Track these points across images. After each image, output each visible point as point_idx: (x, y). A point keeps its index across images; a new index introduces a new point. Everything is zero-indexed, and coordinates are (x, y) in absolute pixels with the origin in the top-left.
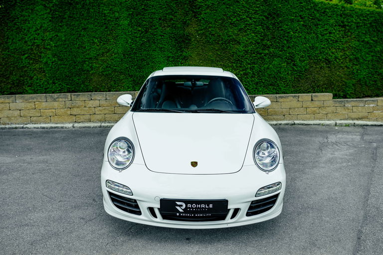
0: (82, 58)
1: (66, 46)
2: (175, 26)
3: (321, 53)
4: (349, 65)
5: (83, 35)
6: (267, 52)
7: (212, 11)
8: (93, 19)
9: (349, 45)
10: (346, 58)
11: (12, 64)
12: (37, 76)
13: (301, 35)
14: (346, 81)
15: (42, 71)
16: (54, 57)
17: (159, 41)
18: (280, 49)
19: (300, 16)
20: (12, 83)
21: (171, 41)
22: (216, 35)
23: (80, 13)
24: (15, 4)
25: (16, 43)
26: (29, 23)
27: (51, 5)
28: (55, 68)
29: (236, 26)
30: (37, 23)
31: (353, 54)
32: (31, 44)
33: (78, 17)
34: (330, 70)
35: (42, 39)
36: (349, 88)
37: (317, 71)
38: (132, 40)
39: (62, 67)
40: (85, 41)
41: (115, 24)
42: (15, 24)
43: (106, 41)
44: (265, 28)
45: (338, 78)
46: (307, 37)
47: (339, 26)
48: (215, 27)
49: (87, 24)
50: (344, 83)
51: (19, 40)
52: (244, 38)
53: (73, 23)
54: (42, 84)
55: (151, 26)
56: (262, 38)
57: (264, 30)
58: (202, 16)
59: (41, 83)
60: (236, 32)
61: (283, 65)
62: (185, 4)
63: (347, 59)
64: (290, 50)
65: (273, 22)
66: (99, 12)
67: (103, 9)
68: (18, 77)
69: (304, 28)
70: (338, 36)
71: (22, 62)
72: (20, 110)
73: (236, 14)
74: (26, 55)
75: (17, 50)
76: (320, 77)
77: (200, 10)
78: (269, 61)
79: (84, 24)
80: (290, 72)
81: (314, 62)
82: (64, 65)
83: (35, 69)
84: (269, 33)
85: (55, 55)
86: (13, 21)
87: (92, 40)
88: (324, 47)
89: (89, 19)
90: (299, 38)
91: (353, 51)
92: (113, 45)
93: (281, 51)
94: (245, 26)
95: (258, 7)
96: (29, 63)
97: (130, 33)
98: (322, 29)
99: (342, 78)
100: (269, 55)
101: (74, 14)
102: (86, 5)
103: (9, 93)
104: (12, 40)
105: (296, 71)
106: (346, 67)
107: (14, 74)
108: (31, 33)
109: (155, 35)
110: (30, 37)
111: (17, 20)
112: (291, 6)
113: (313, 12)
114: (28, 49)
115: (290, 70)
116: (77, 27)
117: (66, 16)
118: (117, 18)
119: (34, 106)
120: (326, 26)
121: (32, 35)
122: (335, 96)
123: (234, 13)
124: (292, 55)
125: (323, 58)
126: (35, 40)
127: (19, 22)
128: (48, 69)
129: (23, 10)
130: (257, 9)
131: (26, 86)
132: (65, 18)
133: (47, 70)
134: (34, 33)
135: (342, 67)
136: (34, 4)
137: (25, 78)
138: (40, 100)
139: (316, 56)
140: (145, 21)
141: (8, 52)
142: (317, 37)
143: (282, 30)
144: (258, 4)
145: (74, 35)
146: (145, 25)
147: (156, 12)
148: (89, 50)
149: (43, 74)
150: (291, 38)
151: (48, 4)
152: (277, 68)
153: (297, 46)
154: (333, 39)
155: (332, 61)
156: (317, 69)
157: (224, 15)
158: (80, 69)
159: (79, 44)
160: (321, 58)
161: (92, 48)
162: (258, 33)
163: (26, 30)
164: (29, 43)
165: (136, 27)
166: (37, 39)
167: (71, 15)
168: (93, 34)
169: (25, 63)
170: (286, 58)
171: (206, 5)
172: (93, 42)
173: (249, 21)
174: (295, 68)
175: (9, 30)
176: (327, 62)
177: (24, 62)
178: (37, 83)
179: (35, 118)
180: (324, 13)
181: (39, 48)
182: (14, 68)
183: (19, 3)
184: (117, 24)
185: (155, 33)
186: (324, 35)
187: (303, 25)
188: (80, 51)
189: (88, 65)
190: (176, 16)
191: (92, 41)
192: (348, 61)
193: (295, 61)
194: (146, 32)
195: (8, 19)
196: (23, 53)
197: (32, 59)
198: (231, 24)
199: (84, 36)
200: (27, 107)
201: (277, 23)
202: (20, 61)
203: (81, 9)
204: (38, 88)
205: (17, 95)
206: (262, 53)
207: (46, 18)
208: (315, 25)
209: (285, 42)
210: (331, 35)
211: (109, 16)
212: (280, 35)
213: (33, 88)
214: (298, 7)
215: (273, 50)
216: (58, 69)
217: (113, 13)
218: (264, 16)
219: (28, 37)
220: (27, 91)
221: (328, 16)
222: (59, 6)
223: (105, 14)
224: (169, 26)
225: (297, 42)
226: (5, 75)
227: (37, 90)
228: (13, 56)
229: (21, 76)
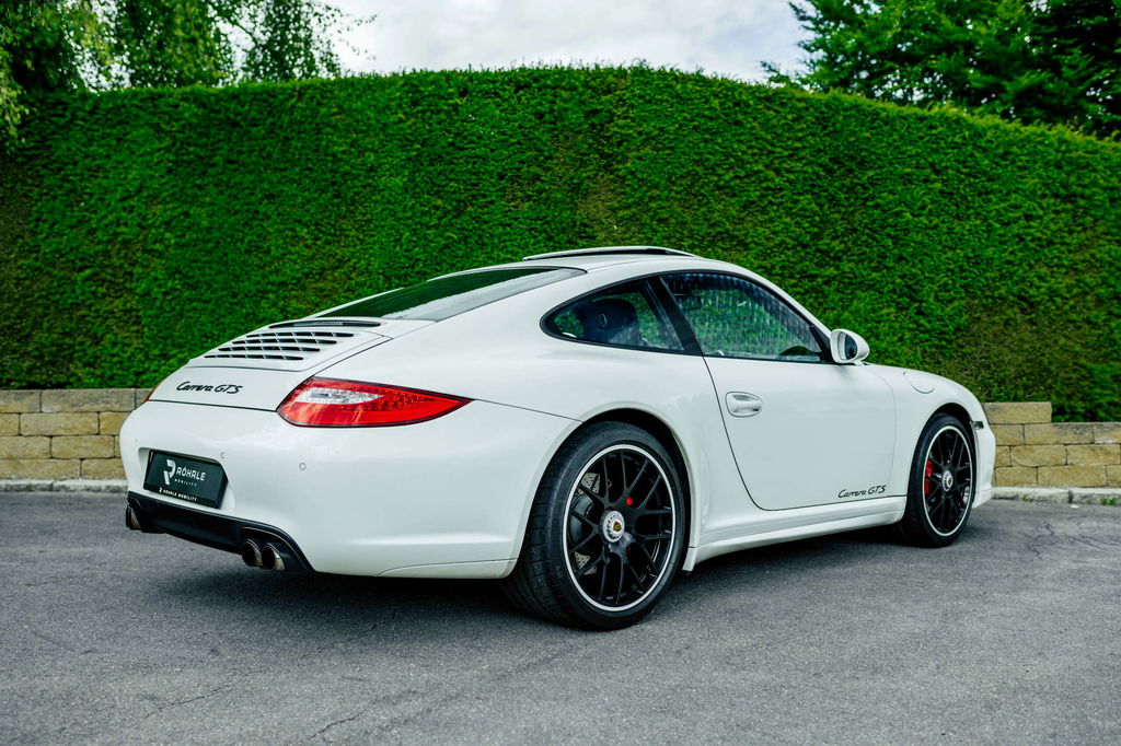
0: (258, 283)
1: (210, 245)
2: (547, 199)
3: (1002, 277)
4: (1097, 317)
5: (265, 214)
6: (831, 271)
7: (658, 150)
8: (297, 169)
9: (1093, 256)
10: (1086, 293)
11: (40, 297)
12: (116, 335)
13: (936, 221)
14: (1090, 365)
15: (131, 317)
16: (171, 276)
17: (496, 240)
18: (873, 265)
19: (932, 165)
20: (36, 353)
21: (532, 241)
22: (673, 221)
23: (263, 149)
24: (71, 122)
25: (62, 236)
26: (106, 177)
27: (176, 126)
28: (173, 309)
29: (734, 195)
30: (130, 177)
31: (1104, 282)
32: (105, 238)
33: (253, 163)
34: (1037, 332)
35: (139, 225)
36: (1103, 388)
37: (995, 335)
38: (414, 232)
39: (195, 309)
40: (270, 234)
41: (364, 187)
42: (65, 179)
43: (333, 235)
44: (823, 200)
45: (1065, 357)
46: (958, 229)
47: (1056, 196)
48: (667, 199)
49: (279, 182)
50: (1084, 372)
51: (71, 227)
52: (760, 230)
53: (237, 180)
54: (129, 358)
55: (474, 196)
56: (816, 230)
57: (821, 206)
58: (629, 165)
59: (126, 356)
60: (734, 213)
61: (885, 311)
62: (579, 133)
63: (1089, 297)
64: (905, 268)
65: (847, 182)
66: (315, 151)
67: (330, 141)
68: (55, 336)
69: (944, 201)
70: (1053, 227)
71: (74, 292)
72: (51, 437)
73: (732, 160)
74: (88, 272)
75: (62, 256)
76: (1006, 351)
77: (622, 148)
78: (841, 299)
79: (271, 183)
80: (908, 335)
81: (983, 305)
82: (199, 300)
83: (112, 312)
84: (836, 215)
85: (177, 271)
86: (60, 169)
87: (292, 230)
88: (1011, 258)
89: (285, 169)
90: (931, 232)
91: (1104, 274)
92: (355, 246)
93: (875, 269)
94: (762, 196)
95: (800, 139)
96: (93, 293)
97: (409, 214)
98: (1002, 205)
99: (1076, 355)
100: (840, 282)
101: (240, 153)
102: (281, 127)
103: (24, 384)
104: (52, 226)
105: (927, 331)
106: (1089, 322)
107: (46, 325)
108: (109, 205)
109: (486, 222)
110: (105, 217)
111: (70, 167)
112: (902, 136)
113: (972, 155)
114: (97, 253)
115: (910, 330)
116: (247, 191)
117: (217, 159)
118: (371, 169)
119: (95, 425)
120: (1014, 195)
121: (111, 213)
122: (1059, 413)
123: (727, 156)
124: (910, 283)
125: (1009, 292)
126: (119, 225)
127: (76, 175)
128: (151, 313)
129: (91, 141)
130: (798, 145)
131: (80, 365)
132: (214, 165)
133: (149, 316)
134: (119, 205)
135: (1072, 322)
136: (128, 123)
137: (79, 339)
138: (116, 407)
139: (987, 285)
140: (457, 181)
141: (36, 259)
142: (989, 230)
143: (877, 206)
144: (800, 130)
145: (236, 213)
146: (454, 192)
147: (491, 155)
148: (279, 259)
149: (134, 328)
150: (906, 231)
151: (168, 123)
152: (867, 321)
153: (926, 254)
154: (1038, 235)
155: (1039, 303)
156: (995, 328)
157: (697, 162)
158: (248, 314)
159: (250, 242)
160: (1003, 291)
161: (291, 253)
162: (803, 214)
163: (96, 196)
164: (99, 235)
165: (426, 196)
166: (126, 224)
167: (234, 157)
168: (297, 213)
169: (83, 294)
170: (894, 291)
171: (640, 133)
172: (294, 237)
173: (772, 180)
174: (922, 321)
175: (44, 198)
176: (1025, 305)
177: (79, 291)
178: (113, 355)
179: (95, 462)
180: (1004, 156)
181: (128, 249)
182: (47, 308)
183: (83, 119)
184: (369, 185)
185: (486, 217)
186: (1008, 224)
187: (941, 192)
188: (253, 260)
189: (274, 305)
190: (549, 169)
191: (290, 233)
192: (1091, 305)
193: (921, 302)
194: (459, 212)
195: (44, 166)
196: (79, 264)
197: (104, 281)
198: (720, 188)
199: (268, 218)
200: (74, 428)
201: (862, 185)
202: (68, 288)
203: (264, 138)
204: (115, 371)
205: (46, 392)
206: (816, 276)
207: (157, 164)
208: (980, 194)
209: (889, 242)
210: (1031, 223)
211: (347, 162)
212: (874, 222)
213: (98, 372)
214: (921, 138)
215: (852, 265)
216: (181, 315)
217: (361, 154)
218: (821, 165)
219: (99, 216)
220: (79, 379)
221: (1020, 168)
222: (199, 130)
223: (334, 155)
224: (529, 198)
225: (926, 241)
226: (19, 331)
227: (111, 378)
228: (49, 274)
229: (65, 334)
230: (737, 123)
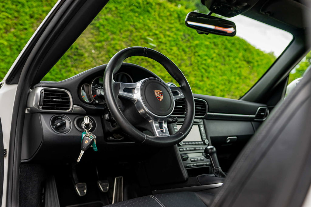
230: (148, 11)
